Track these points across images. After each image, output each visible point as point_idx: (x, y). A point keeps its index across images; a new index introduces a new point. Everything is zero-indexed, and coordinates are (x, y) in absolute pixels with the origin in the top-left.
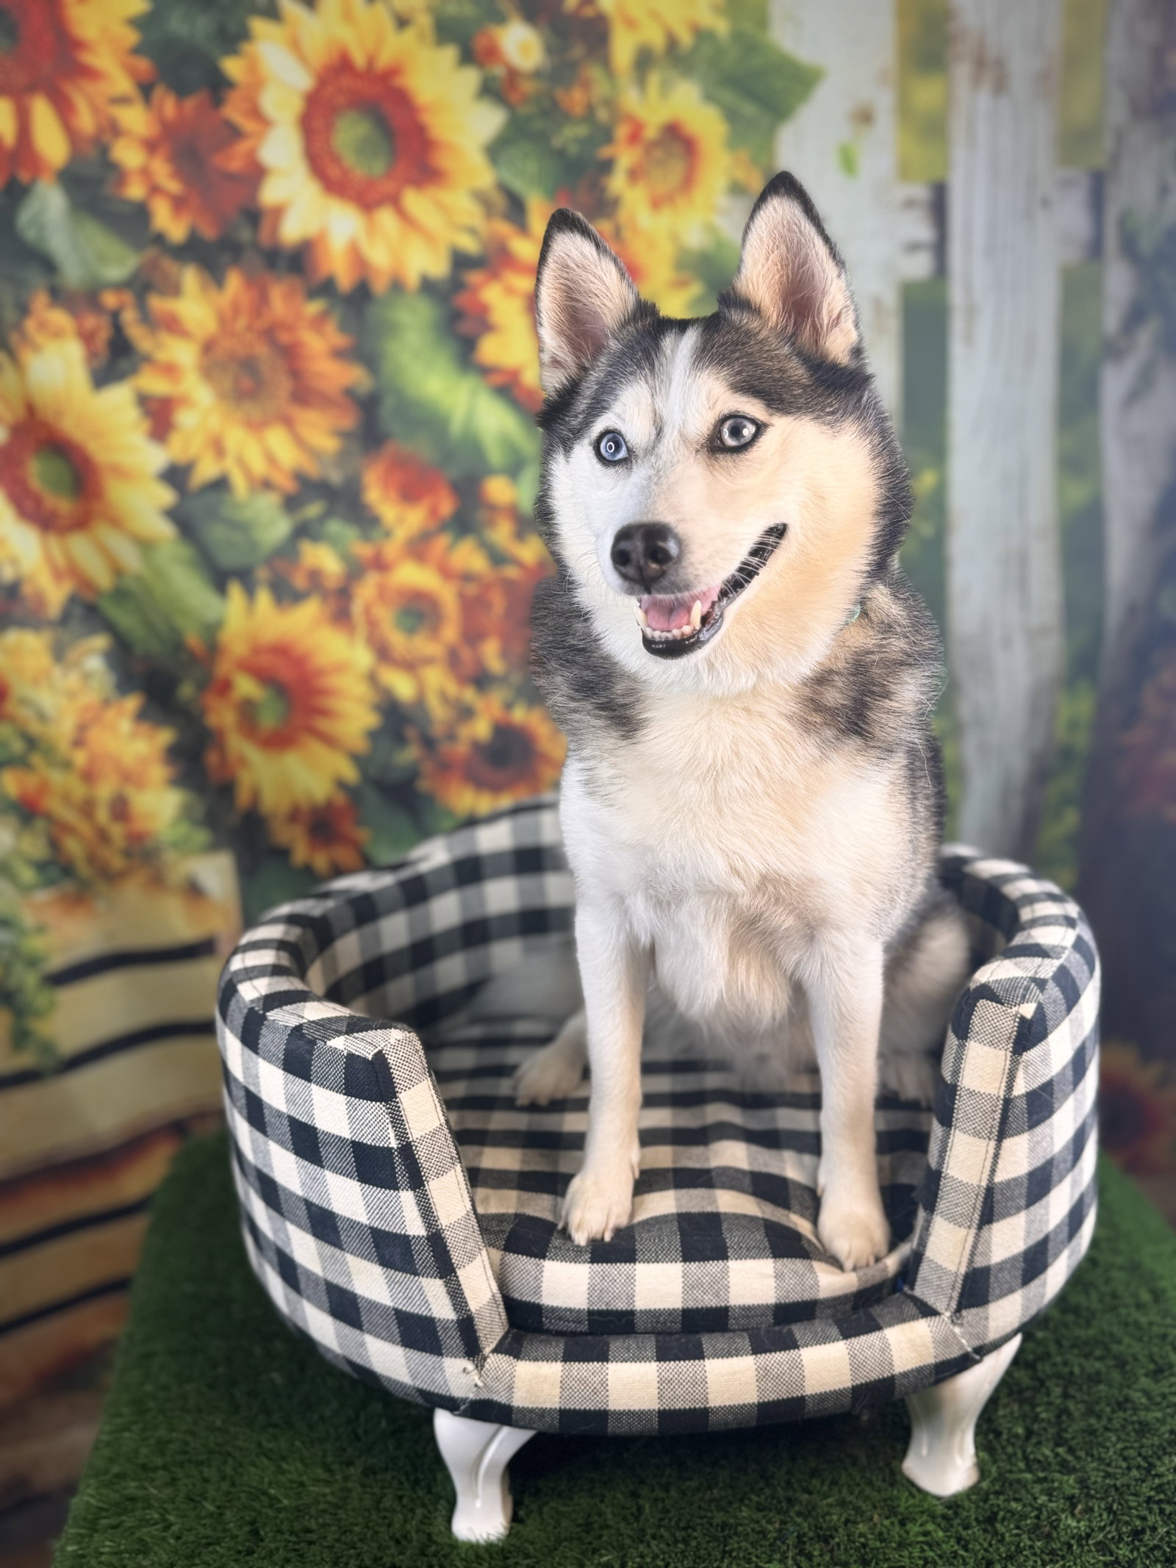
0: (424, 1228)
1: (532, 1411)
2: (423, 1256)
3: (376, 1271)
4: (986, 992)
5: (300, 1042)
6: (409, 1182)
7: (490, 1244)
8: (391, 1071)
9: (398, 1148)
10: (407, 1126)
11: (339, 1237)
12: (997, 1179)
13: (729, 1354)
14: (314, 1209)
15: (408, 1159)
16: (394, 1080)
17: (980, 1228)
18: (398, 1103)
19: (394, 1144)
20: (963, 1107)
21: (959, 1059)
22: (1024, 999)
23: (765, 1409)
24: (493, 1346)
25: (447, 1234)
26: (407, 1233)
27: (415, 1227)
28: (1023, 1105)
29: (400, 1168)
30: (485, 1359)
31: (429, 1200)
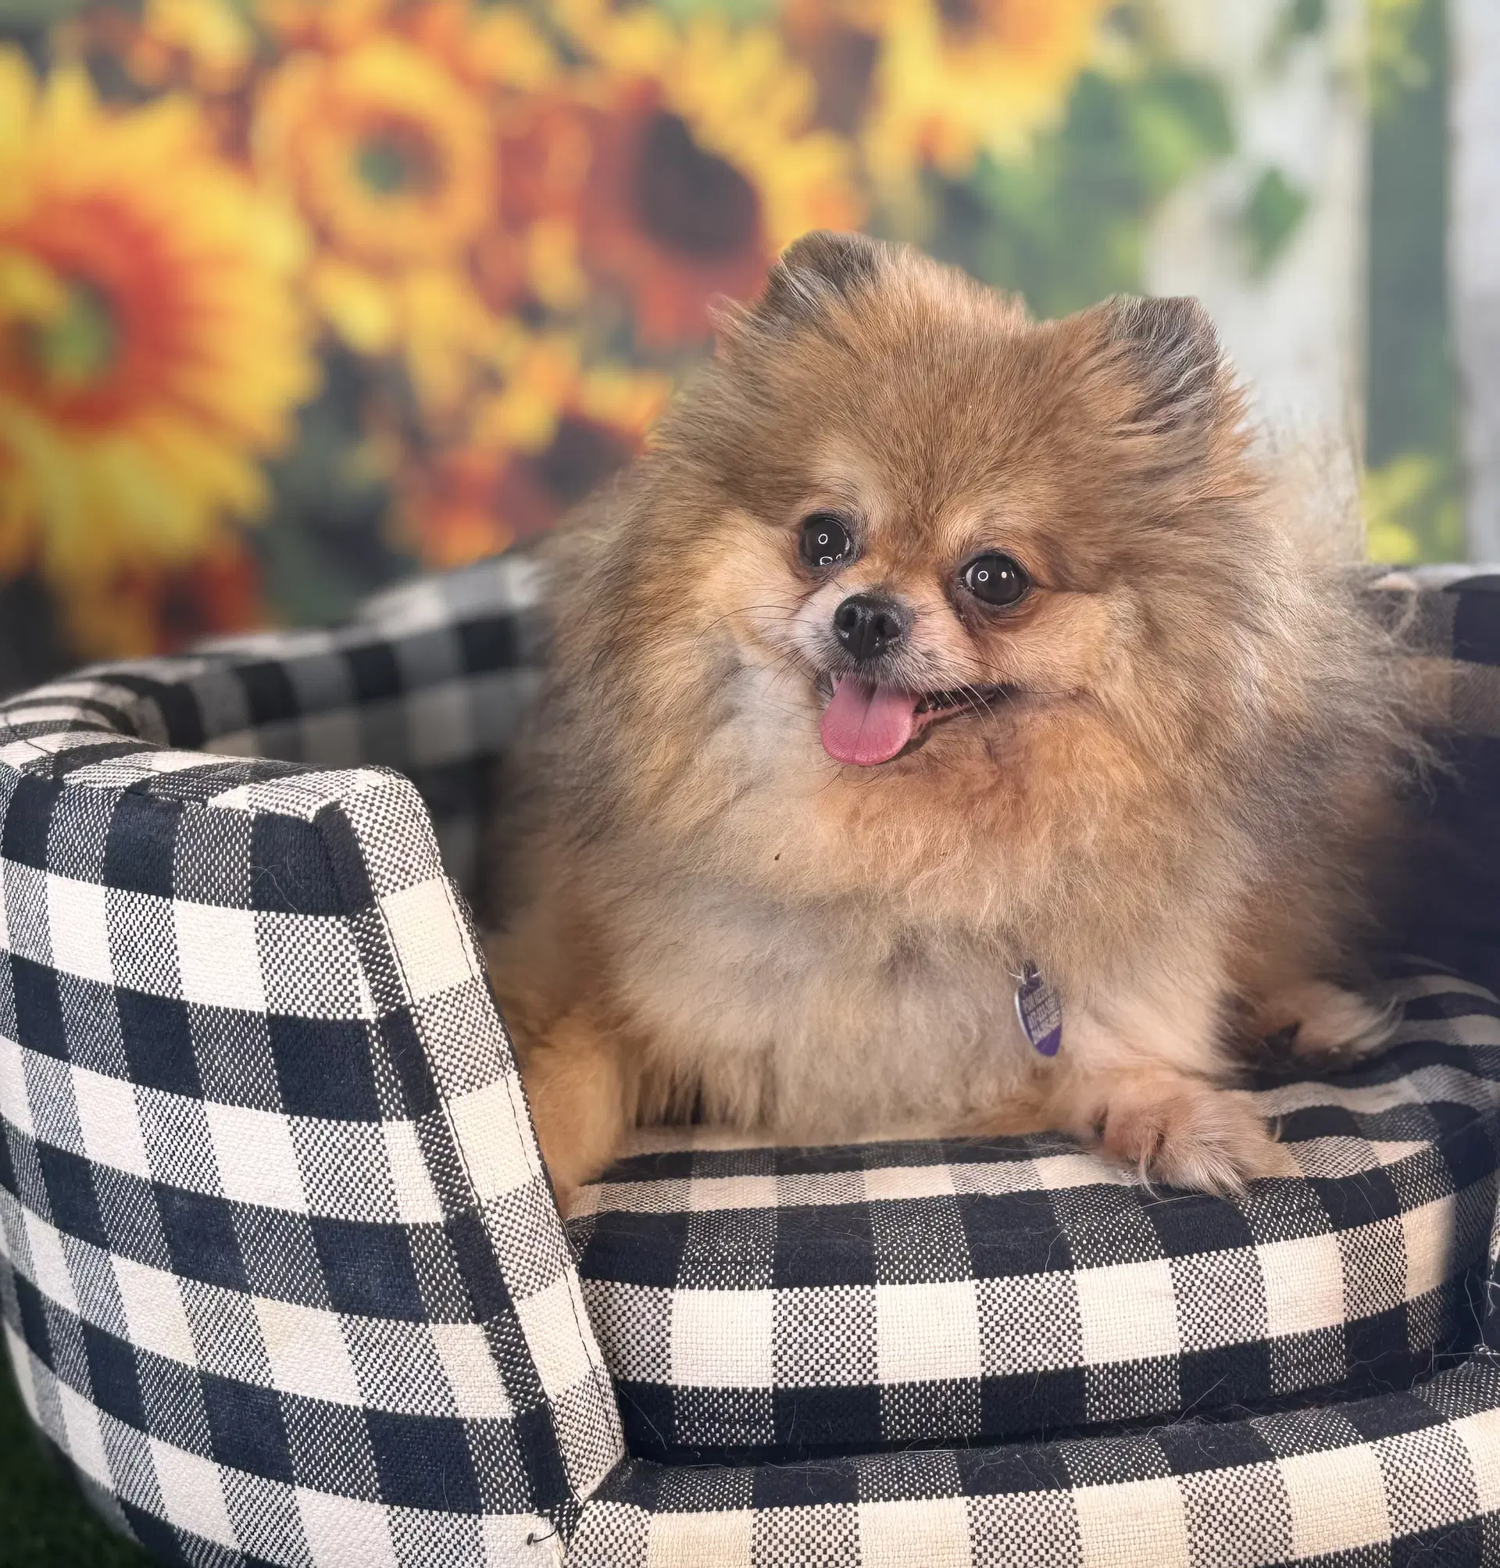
0: (438, 1205)
2: (437, 1271)
3: (326, 1323)
5: (146, 814)
6: (404, 1101)
8: (361, 846)
9: (378, 1020)
10: (399, 970)
11: (236, 1263)
14: (178, 1202)
15: (401, 1047)
16: (368, 867)
18: (377, 917)
19: (369, 1011)
24: (593, 1486)
25: (492, 1220)
26: (398, 1221)
27: (418, 1204)
29: (382, 1067)
30: (578, 1512)
31: (450, 1139)
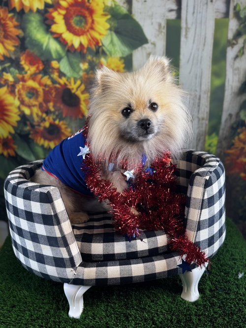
0: (60, 235)
1: (88, 280)
2: (61, 242)
3: (48, 247)
4: (198, 174)
5: (28, 191)
6: (57, 224)
7: (77, 240)
8: (52, 196)
9: (54, 215)
10: (56, 209)
11: (39, 240)
12: (201, 219)
13: (137, 264)
15: (56, 218)
16: (52, 198)
17: (197, 232)
18: (53, 203)
20: (192, 202)
21: (191, 191)
22: (206, 175)
23: (146, 276)
24: (78, 265)
26: (56, 237)
27: (58, 235)
28: (206, 201)
29: (54, 220)
30: (77, 268)
31: (62, 228)
